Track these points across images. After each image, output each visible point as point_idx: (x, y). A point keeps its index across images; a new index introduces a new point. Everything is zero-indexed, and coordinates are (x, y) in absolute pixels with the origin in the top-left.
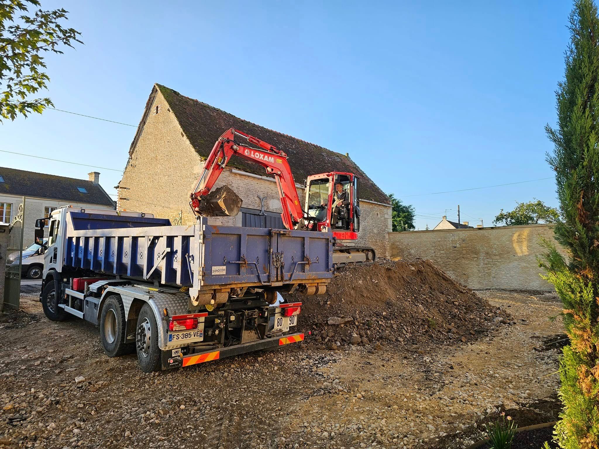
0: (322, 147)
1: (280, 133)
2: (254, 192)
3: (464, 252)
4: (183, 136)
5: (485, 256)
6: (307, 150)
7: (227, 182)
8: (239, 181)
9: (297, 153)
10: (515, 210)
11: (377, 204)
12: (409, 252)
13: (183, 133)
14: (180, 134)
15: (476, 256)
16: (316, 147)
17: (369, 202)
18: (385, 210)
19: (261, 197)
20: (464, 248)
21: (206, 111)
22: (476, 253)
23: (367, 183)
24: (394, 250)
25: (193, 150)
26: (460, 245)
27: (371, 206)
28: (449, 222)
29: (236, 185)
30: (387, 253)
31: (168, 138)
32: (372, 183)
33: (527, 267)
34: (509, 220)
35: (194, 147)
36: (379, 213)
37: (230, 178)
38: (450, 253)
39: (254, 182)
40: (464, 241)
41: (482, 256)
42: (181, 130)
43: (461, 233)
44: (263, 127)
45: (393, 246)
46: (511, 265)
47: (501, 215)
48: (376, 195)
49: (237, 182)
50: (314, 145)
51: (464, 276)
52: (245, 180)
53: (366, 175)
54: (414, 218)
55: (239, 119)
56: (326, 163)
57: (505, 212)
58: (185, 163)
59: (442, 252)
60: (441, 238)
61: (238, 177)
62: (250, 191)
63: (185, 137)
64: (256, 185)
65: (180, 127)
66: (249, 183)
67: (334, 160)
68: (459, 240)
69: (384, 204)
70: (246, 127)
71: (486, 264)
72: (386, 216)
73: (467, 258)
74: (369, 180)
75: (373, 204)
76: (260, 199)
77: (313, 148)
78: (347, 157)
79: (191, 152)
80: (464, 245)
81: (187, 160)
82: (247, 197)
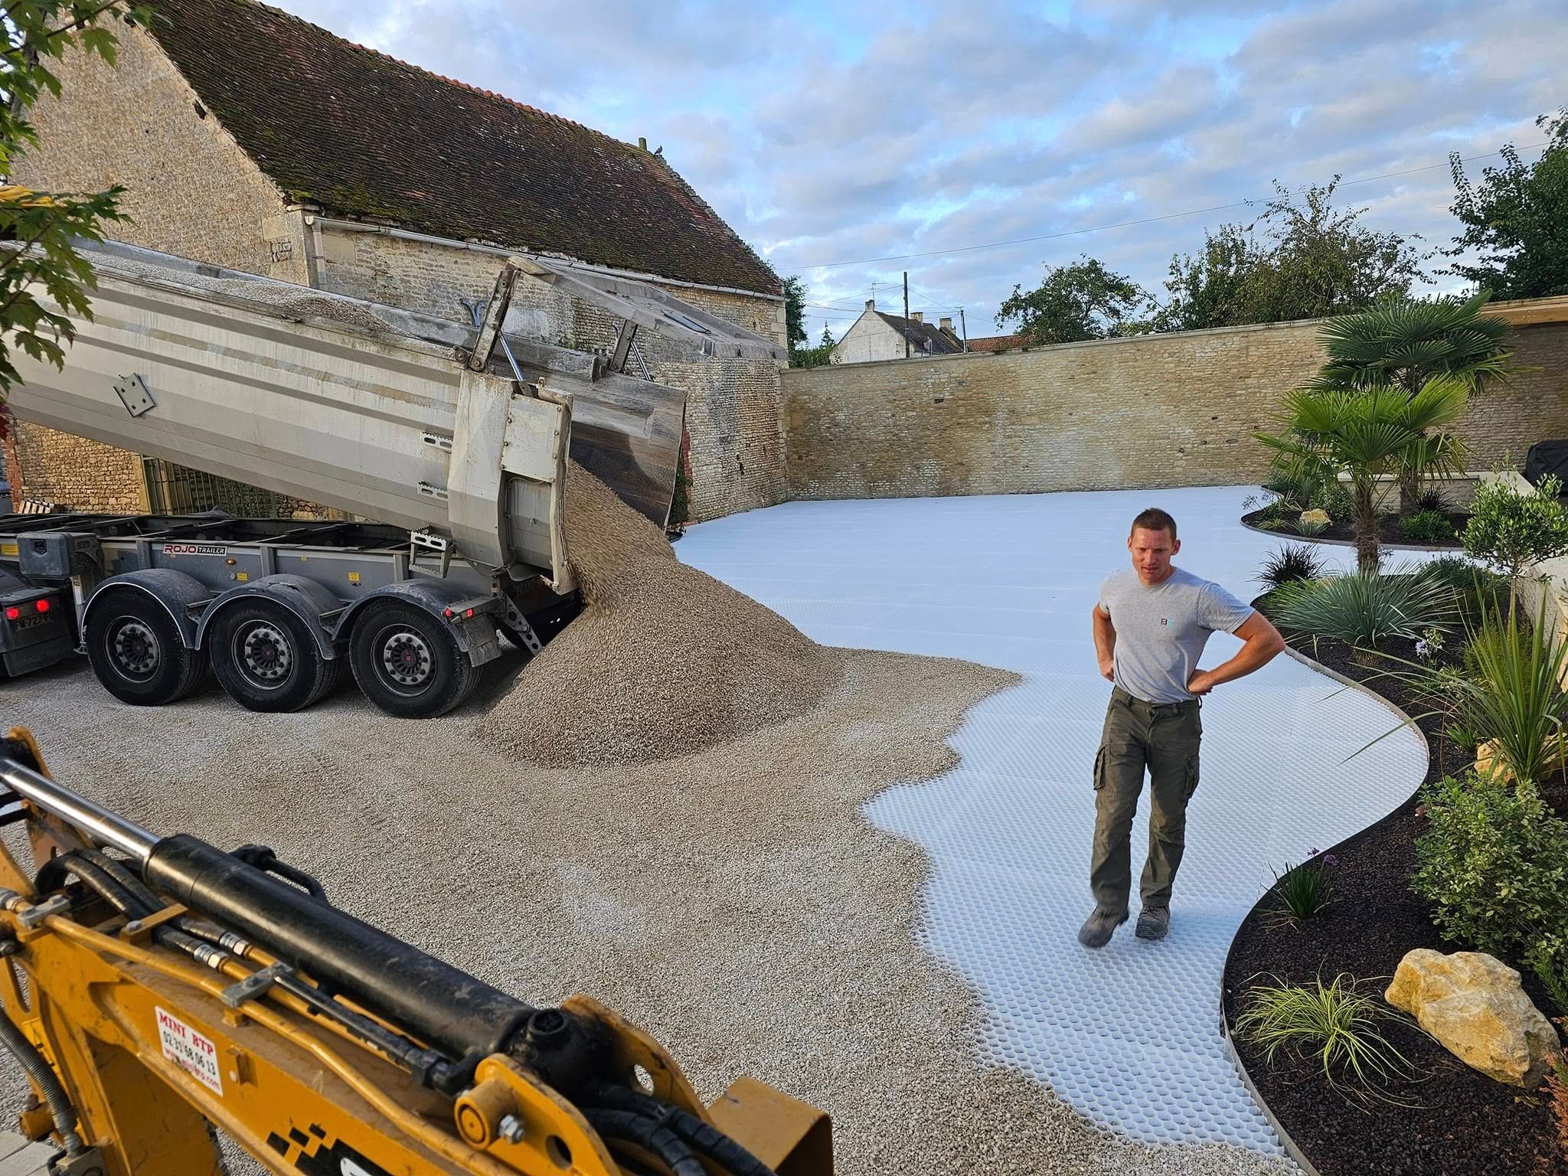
0: (588, 127)
1: (470, 88)
2: (450, 290)
3: (962, 410)
4: (203, 114)
5: (1007, 419)
6: (552, 140)
7: (373, 264)
8: (407, 260)
9: (531, 153)
10: (1043, 286)
11: (753, 297)
12: (834, 419)
13: (205, 108)
14: (192, 110)
15: (987, 419)
16: (573, 127)
17: (734, 294)
18: (771, 312)
19: (471, 302)
20: (961, 402)
21: (241, 17)
22: (988, 412)
23: (718, 235)
24: (796, 416)
25: (250, 165)
26: (952, 394)
27: (739, 303)
28: (881, 315)
29: (399, 270)
30: (780, 422)
31: (144, 117)
32: (730, 233)
33: (1097, 439)
34: (1030, 311)
35: (253, 155)
36: (757, 321)
37: (381, 252)
38: (930, 414)
39: (445, 260)
40: (960, 383)
41: (1001, 415)
42: (194, 96)
43: (954, 364)
44: (418, 69)
45: (793, 405)
46: (1063, 437)
47: (1016, 299)
48: (746, 270)
49: (400, 263)
50: (567, 123)
51: (961, 468)
52: (424, 255)
53: (712, 213)
54: (804, 311)
55: (345, 41)
56: (610, 181)
57: (1022, 293)
58: (227, 206)
59: (910, 414)
60: (909, 380)
61: (402, 248)
62: (439, 286)
63: (212, 123)
64: (454, 266)
65: (186, 83)
66: (434, 263)
67: (627, 167)
68: (951, 383)
69: (769, 297)
70: (371, 70)
71: (1009, 437)
72: (774, 328)
73: (968, 425)
74: (722, 225)
75: (744, 296)
76: (468, 308)
77: (566, 131)
78: (657, 157)
79: (242, 171)
80: (962, 395)
81: (231, 195)
82: (434, 306)
